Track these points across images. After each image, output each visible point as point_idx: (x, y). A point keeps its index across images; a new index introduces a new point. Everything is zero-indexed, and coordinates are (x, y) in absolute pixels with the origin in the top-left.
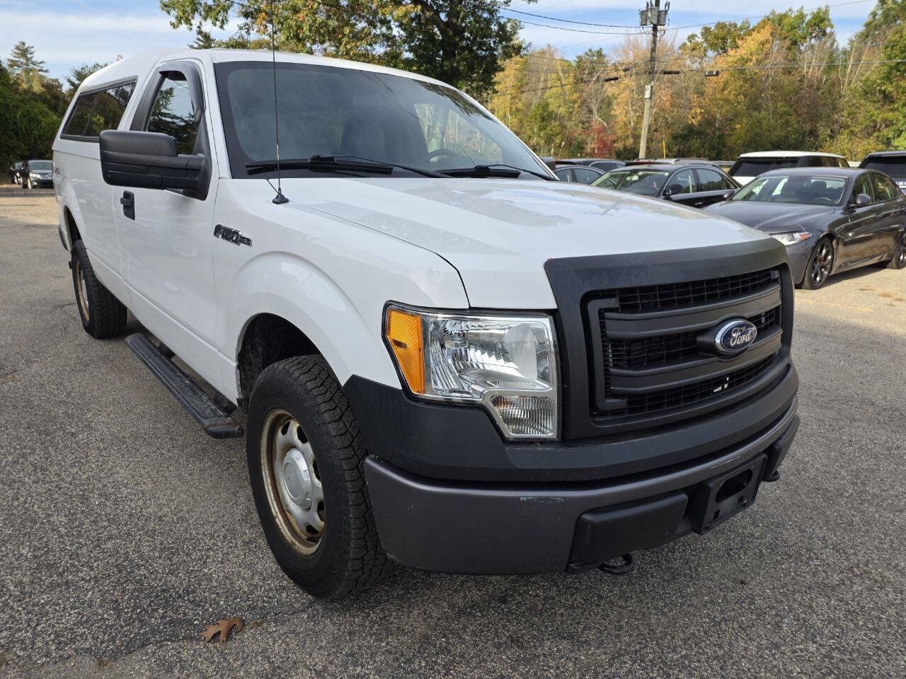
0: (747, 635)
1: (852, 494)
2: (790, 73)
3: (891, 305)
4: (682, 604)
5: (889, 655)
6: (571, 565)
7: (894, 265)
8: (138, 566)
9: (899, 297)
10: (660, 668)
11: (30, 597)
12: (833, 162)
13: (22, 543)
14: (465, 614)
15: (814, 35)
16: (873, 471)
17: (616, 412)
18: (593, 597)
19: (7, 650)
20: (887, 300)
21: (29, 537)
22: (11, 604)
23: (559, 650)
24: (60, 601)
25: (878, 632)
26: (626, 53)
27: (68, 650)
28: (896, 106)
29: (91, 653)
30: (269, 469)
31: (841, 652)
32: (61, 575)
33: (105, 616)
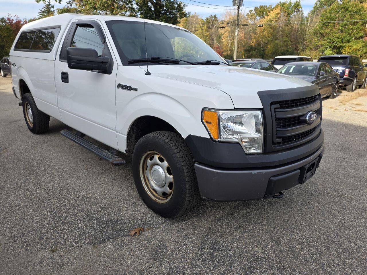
0: (314, 218)
1: (336, 173)
2: (287, 26)
3: (334, 111)
4: (292, 211)
5: (358, 220)
6: (266, 195)
7: (332, 97)
8: (95, 214)
9: (336, 108)
10: (290, 230)
11: (56, 228)
12: (308, 60)
13: (43, 210)
14: (221, 219)
15: (295, 11)
16: (340, 166)
17: (279, 143)
18: (262, 211)
19: (56, 246)
20: (332, 110)
21: (45, 208)
22: (49, 231)
23: (256, 228)
24: (69, 228)
25: (353, 214)
26: (226, 17)
27: (80, 244)
28: (325, 39)
29: (89, 244)
30: (143, 174)
31: (345, 220)
32: (65, 219)
33: (90, 231)
